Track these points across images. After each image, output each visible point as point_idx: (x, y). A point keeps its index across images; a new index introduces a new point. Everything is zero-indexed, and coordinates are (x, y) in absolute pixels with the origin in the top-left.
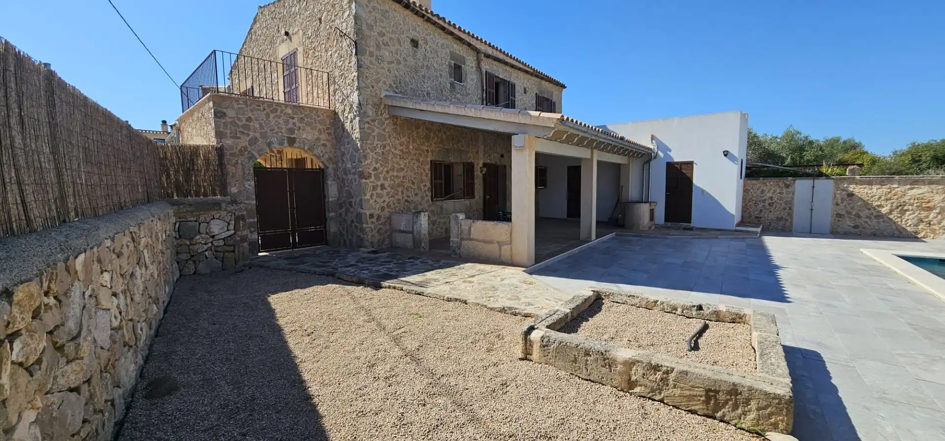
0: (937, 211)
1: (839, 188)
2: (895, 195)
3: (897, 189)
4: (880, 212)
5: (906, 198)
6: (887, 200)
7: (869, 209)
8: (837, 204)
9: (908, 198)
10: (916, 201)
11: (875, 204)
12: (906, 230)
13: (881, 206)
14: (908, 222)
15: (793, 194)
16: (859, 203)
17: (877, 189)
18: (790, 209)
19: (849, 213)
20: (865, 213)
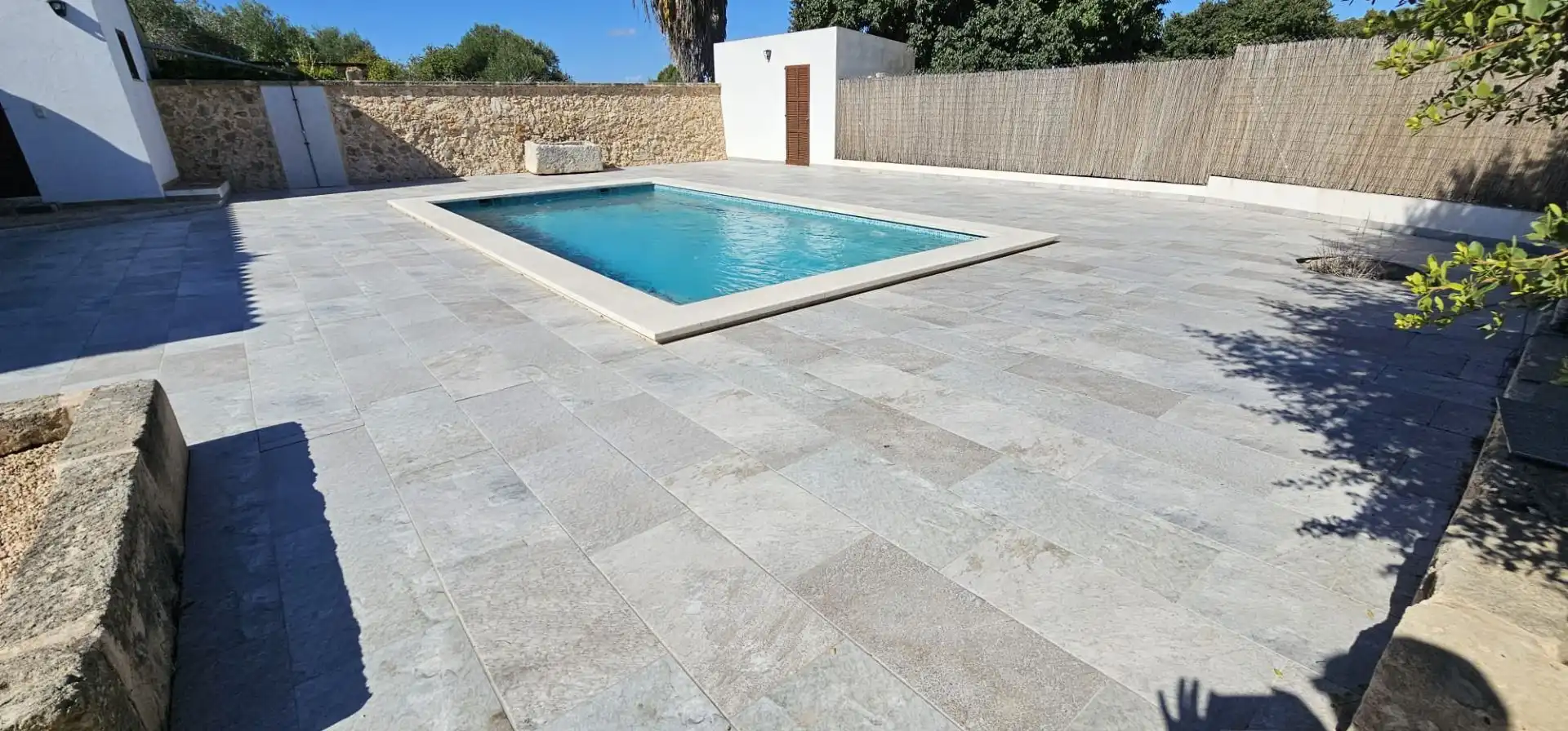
0: (465, 135)
1: (336, 101)
2: (413, 113)
3: (413, 103)
4: (402, 141)
5: (429, 117)
6: (407, 121)
7: (388, 137)
8: (343, 132)
9: (430, 116)
10: (440, 121)
11: (395, 128)
12: (440, 166)
13: (401, 131)
14: (438, 152)
15: (265, 114)
16: (373, 129)
17: (390, 103)
18: (270, 144)
19: (364, 146)
20: (386, 144)
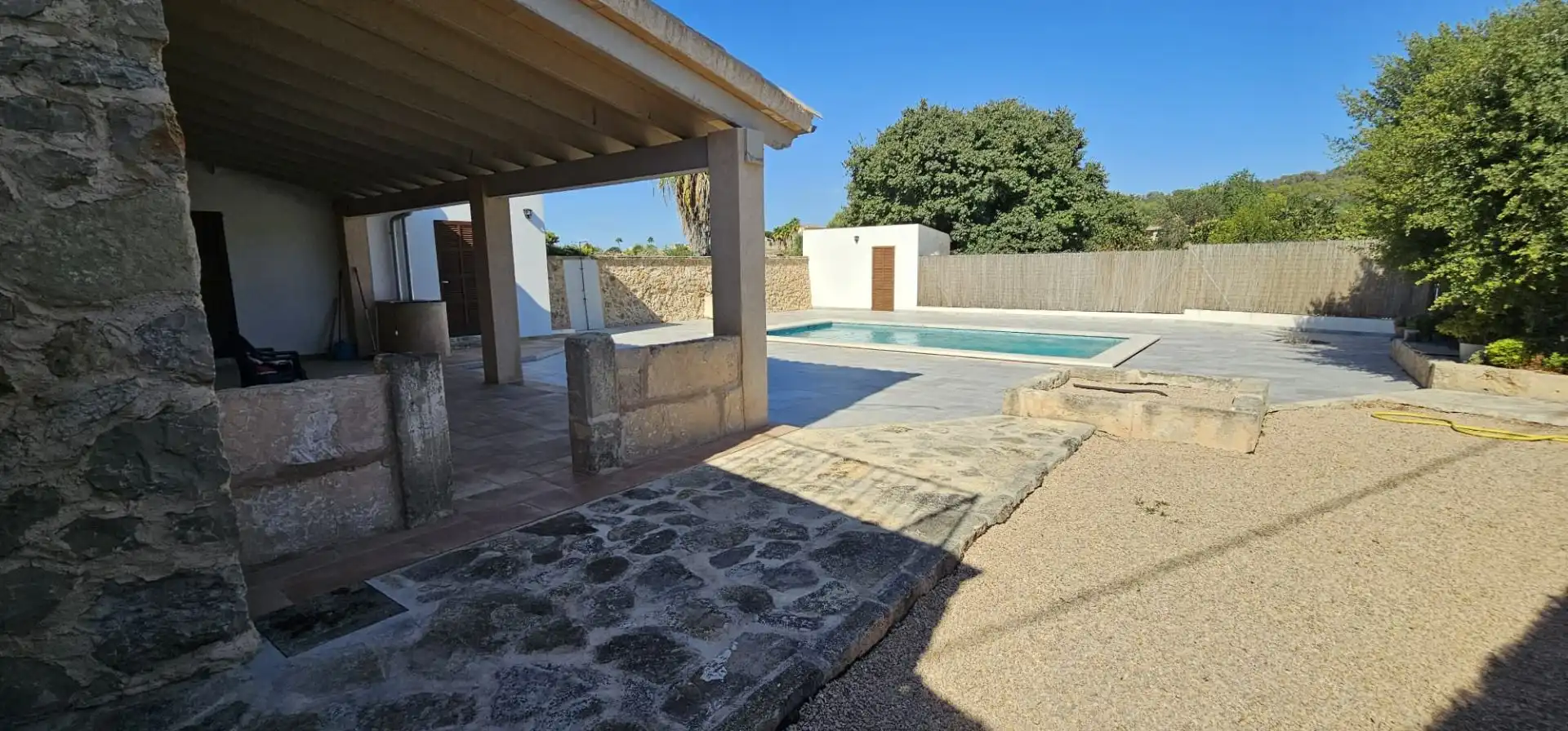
0: (669, 293)
1: (602, 270)
2: (643, 278)
3: (644, 271)
4: (635, 297)
5: (651, 280)
6: (640, 283)
7: (628, 295)
8: (604, 291)
10: (657, 283)
11: (632, 288)
12: (655, 315)
13: (635, 290)
14: (654, 305)
15: (563, 278)
16: (621, 289)
17: (631, 271)
18: (563, 299)
19: (614, 301)
20: (625, 299)
